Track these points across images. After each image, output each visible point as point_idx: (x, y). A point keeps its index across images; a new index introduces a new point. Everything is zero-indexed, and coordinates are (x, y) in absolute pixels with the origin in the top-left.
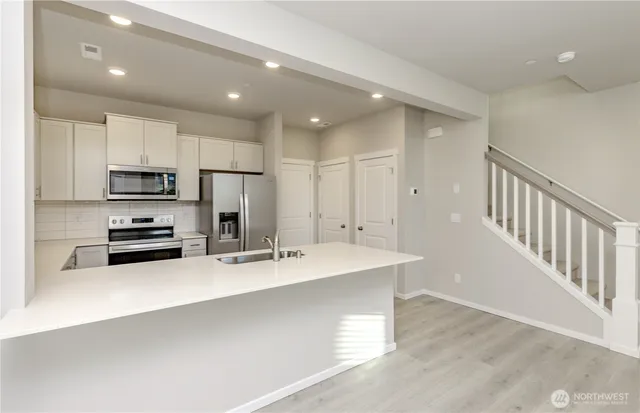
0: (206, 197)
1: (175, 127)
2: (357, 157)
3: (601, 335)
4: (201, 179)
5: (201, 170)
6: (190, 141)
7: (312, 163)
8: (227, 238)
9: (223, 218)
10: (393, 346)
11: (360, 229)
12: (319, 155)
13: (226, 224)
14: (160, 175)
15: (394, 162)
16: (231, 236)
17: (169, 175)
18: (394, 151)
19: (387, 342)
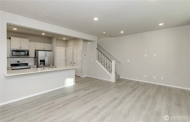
0: (36, 56)
1: (28, 40)
2: (74, 47)
3: (110, 79)
4: (35, 52)
5: (35, 50)
6: (32, 43)
7: (65, 48)
8: (42, 65)
9: (41, 61)
10: (75, 83)
11: (75, 63)
12: (66, 46)
13: (42, 63)
14: (25, 51)
15: (80, 49)
16: (43, 65)
17: (27, 51)
18: (81, 47)
19: (74, 83)
